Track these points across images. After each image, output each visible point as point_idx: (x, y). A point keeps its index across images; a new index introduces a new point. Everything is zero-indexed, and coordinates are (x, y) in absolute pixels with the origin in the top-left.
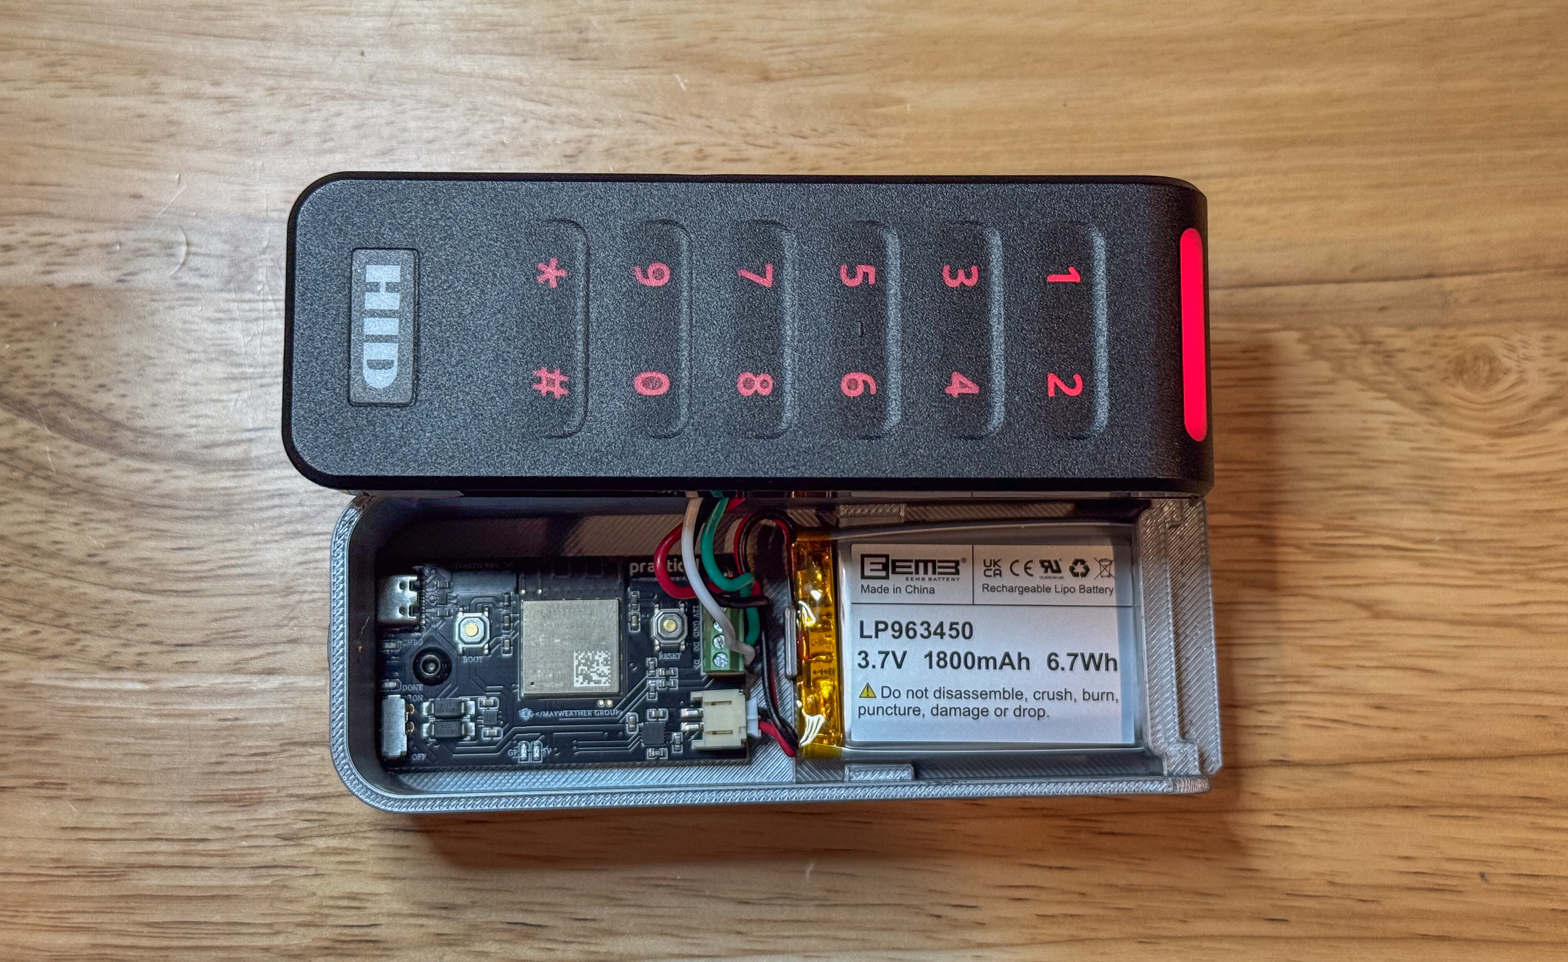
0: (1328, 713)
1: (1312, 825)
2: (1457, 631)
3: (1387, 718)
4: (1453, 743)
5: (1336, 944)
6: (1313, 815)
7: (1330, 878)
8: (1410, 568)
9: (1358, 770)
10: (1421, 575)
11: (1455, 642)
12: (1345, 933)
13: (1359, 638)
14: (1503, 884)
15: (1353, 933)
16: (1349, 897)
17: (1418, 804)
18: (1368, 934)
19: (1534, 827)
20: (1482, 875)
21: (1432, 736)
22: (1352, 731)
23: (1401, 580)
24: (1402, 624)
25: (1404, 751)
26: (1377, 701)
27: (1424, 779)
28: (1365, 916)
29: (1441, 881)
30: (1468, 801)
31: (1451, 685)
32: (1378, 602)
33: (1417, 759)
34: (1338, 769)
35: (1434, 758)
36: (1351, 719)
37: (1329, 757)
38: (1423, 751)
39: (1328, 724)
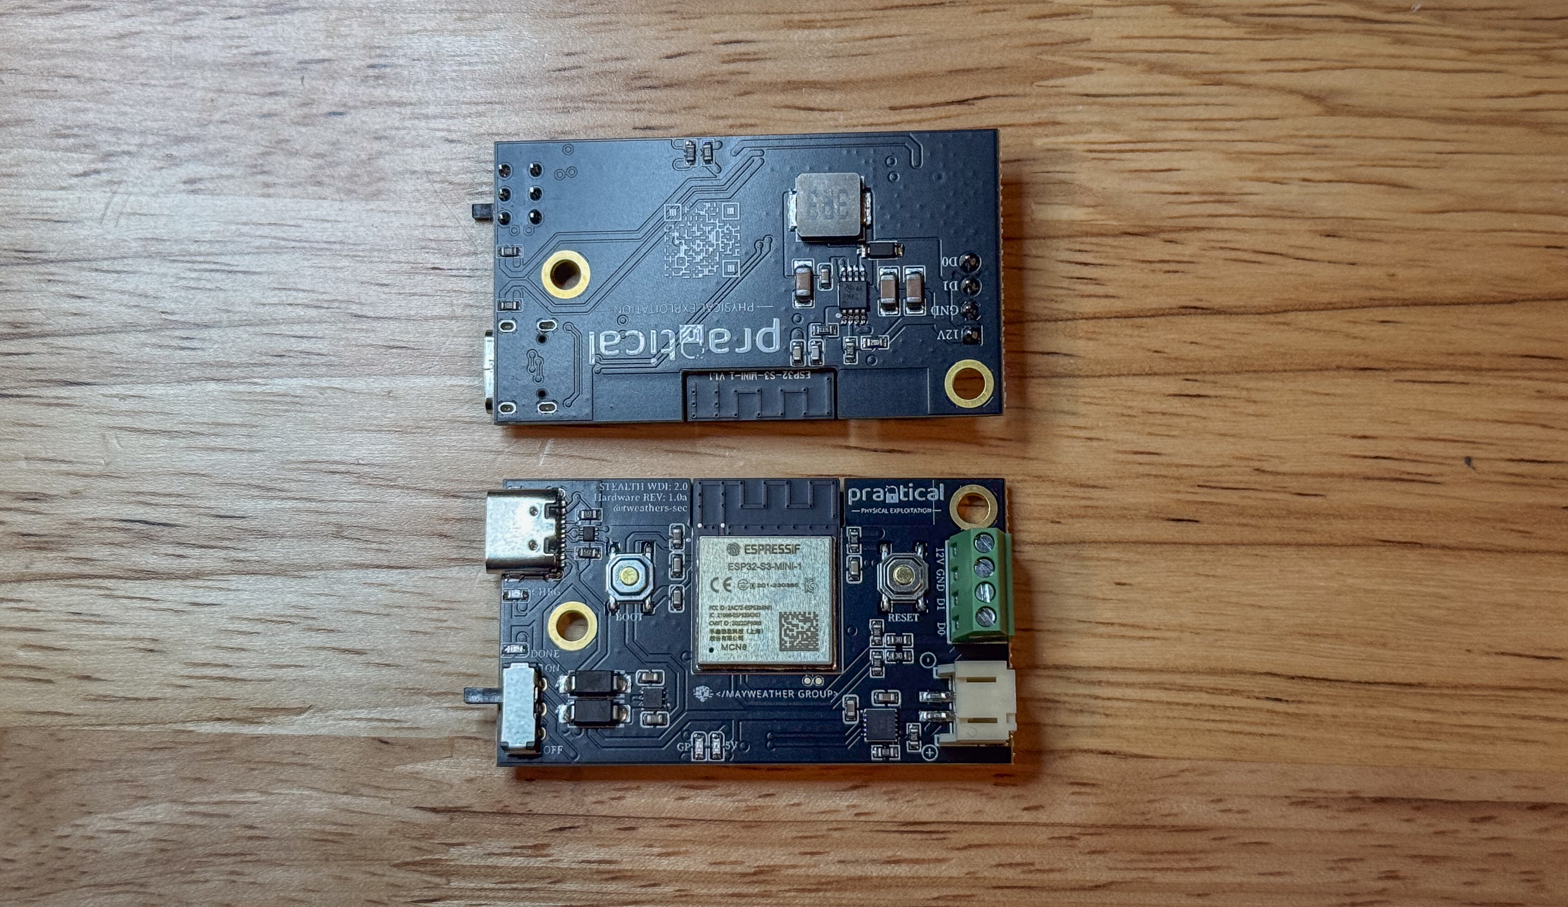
0: (1260, 241)
1: (1234, 393)
2: (1441, 131)
3: (1342, 248)
4: (1431, 282)
5: (1264, 553)
6: (1237, 379)
7: (1257, 464)
8: (1380, 46)
9: (1302, 318)
10: (1393, 56)
11: (1439, 146)
12: (1278, 536)
13: (1307, 141)
14: (1497, 473)
15: (1287, 537)
16: (1284, 489)
17: (1381, 365)
18: (1308, 538)
19: (1541, 395)
20: (1468, 460)
21: (1401, 273)
22: (1292, 266)
23: (1365, 62)
24: (1366, 121)
25: (1366, 294)
26: (1327, 226)
27: (1390, 330)
28: (1306, 515)
29: (1410, 467)
30: (1451, 361)
31: (1432, 205)
32: (1334, 92)
33: (1383, 304)
34: (1271, 318)
35: (1406, 303)
36: (1291, 251)
37: (1260, 301)
38: (1391, 294)
39: (1261, 258)
